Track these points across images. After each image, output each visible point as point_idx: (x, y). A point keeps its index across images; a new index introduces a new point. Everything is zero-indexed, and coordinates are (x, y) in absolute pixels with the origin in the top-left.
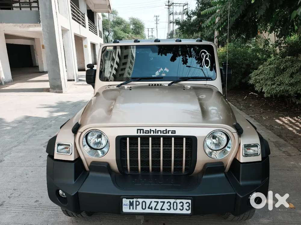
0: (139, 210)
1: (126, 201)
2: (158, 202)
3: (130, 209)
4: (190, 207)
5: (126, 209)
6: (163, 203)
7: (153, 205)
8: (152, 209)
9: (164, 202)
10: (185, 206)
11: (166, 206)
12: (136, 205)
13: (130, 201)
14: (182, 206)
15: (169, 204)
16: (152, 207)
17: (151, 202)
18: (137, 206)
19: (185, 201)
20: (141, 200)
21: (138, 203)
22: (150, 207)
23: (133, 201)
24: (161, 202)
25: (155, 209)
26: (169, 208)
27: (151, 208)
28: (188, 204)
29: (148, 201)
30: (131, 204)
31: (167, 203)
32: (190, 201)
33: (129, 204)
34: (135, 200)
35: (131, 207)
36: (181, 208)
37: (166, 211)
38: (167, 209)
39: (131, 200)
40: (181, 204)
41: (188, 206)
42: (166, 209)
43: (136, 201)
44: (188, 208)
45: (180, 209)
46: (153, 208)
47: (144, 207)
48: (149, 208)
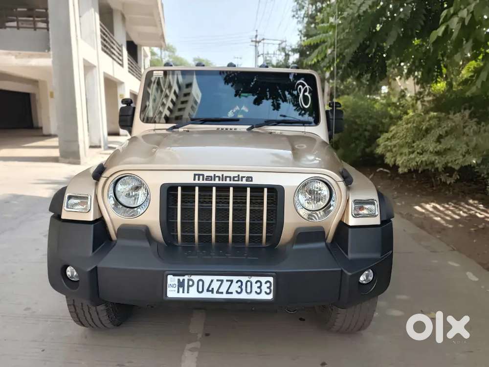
0: (193, 294)
1: (172, 280)
2: (222, 281)
3: (178, 292)
4: (272, 288)
5: (172, 293)
6: (230, 283)
7: (215, 286)
8: (213, 293)
9: (232, 281)
10: (265, 287)
11: (235, 287)
12: (189, 286)
13: (179, 280)
14: (260, 287)
15: (239, 284)
16: (213, 289)
17: (212, 281)
18: (190, 288)
19: (263, 279)
20: (196, 278)
21: (191, 283)
22: (210, 289)
23: (184, 280)
24: (227, 281)
25: (218, 292)
26: (239, 290)
27: (212, 291)
28: (268, 285)
29: (207, 279)
30: (181, 284)
31: (237, 282)
32: (271, 279)
33: (177, 284)
34: (186, 278)
35: (181, 289)
36: (258, 291)
37: (235, 296)
38: (237, 291)
39: (181, 278)
40: (258, 284)
41: (269, 288)
42: (235, 293)
43: (189, 280)
44: (268, 291)
45: (256, 292)
46: (215, 291)
47: (200, 290)
48: (208, 290)
